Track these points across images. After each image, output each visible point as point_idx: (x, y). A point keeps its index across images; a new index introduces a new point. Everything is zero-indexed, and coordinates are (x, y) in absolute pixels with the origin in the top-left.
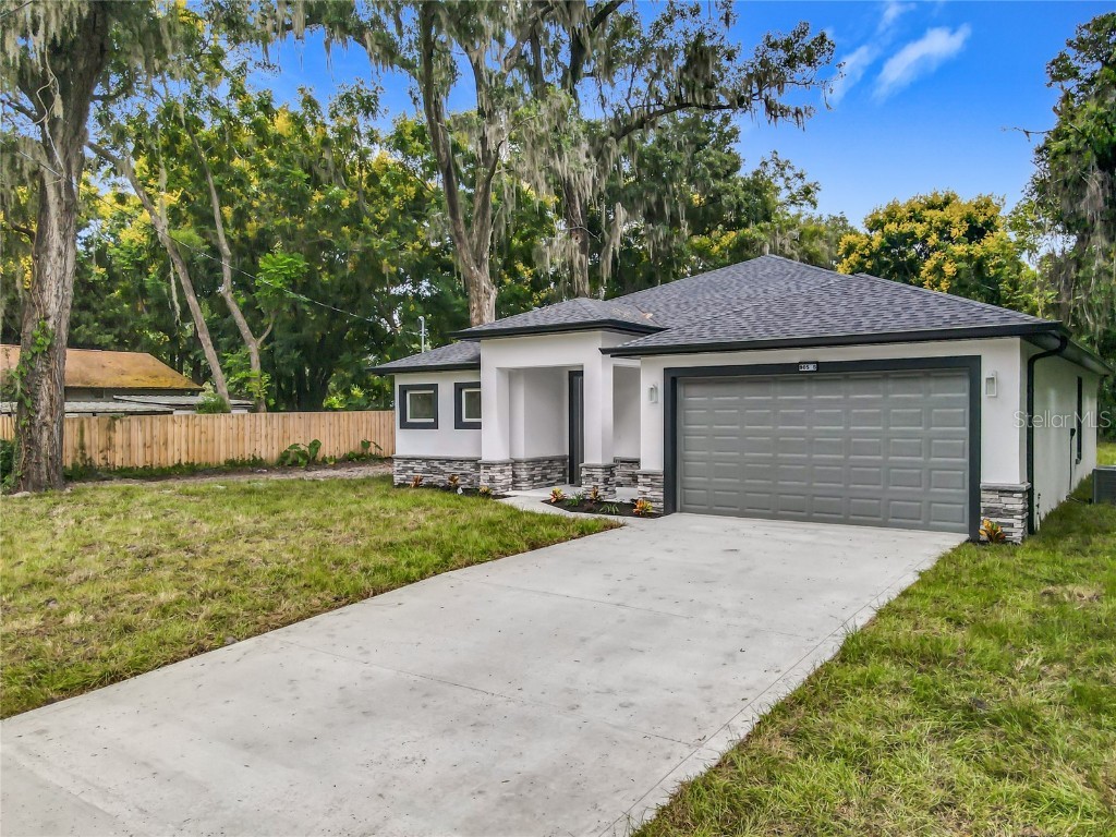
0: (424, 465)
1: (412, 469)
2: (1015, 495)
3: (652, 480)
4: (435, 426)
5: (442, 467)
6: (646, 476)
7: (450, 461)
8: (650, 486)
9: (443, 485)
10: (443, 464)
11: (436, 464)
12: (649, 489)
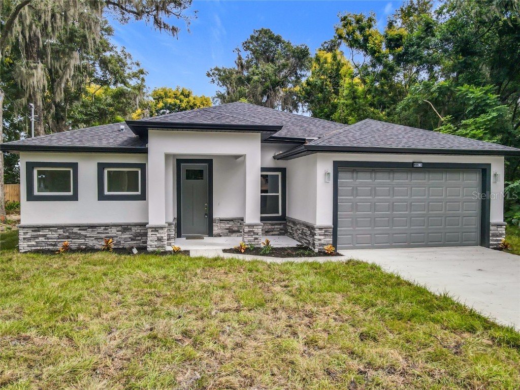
0: (61, 231)
1: (44, 236)
2: (503, 227)
3: (326, 231)
4: (75, 198)
5: (83, 233)
6: (321, 229)
7: (93, 227)
8: (324, 235)
9: (84, 247)
10: (86, 230)
11: (75, 230)
12: (322, 237)
